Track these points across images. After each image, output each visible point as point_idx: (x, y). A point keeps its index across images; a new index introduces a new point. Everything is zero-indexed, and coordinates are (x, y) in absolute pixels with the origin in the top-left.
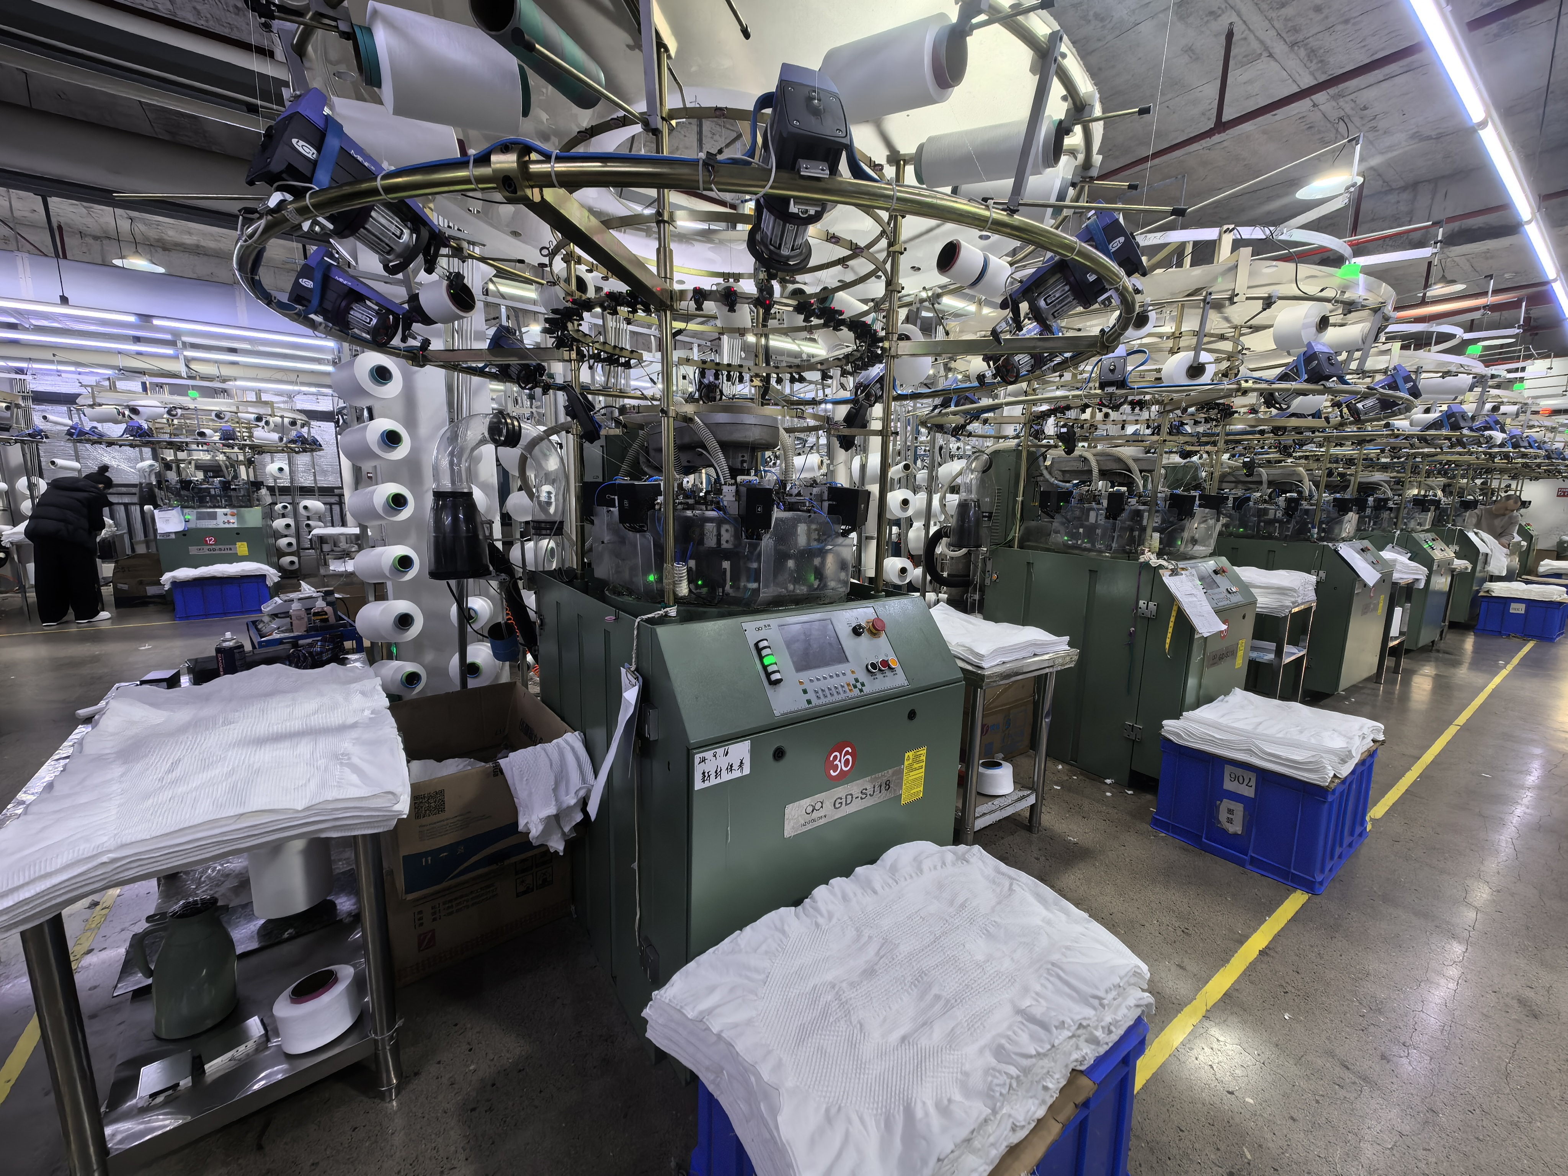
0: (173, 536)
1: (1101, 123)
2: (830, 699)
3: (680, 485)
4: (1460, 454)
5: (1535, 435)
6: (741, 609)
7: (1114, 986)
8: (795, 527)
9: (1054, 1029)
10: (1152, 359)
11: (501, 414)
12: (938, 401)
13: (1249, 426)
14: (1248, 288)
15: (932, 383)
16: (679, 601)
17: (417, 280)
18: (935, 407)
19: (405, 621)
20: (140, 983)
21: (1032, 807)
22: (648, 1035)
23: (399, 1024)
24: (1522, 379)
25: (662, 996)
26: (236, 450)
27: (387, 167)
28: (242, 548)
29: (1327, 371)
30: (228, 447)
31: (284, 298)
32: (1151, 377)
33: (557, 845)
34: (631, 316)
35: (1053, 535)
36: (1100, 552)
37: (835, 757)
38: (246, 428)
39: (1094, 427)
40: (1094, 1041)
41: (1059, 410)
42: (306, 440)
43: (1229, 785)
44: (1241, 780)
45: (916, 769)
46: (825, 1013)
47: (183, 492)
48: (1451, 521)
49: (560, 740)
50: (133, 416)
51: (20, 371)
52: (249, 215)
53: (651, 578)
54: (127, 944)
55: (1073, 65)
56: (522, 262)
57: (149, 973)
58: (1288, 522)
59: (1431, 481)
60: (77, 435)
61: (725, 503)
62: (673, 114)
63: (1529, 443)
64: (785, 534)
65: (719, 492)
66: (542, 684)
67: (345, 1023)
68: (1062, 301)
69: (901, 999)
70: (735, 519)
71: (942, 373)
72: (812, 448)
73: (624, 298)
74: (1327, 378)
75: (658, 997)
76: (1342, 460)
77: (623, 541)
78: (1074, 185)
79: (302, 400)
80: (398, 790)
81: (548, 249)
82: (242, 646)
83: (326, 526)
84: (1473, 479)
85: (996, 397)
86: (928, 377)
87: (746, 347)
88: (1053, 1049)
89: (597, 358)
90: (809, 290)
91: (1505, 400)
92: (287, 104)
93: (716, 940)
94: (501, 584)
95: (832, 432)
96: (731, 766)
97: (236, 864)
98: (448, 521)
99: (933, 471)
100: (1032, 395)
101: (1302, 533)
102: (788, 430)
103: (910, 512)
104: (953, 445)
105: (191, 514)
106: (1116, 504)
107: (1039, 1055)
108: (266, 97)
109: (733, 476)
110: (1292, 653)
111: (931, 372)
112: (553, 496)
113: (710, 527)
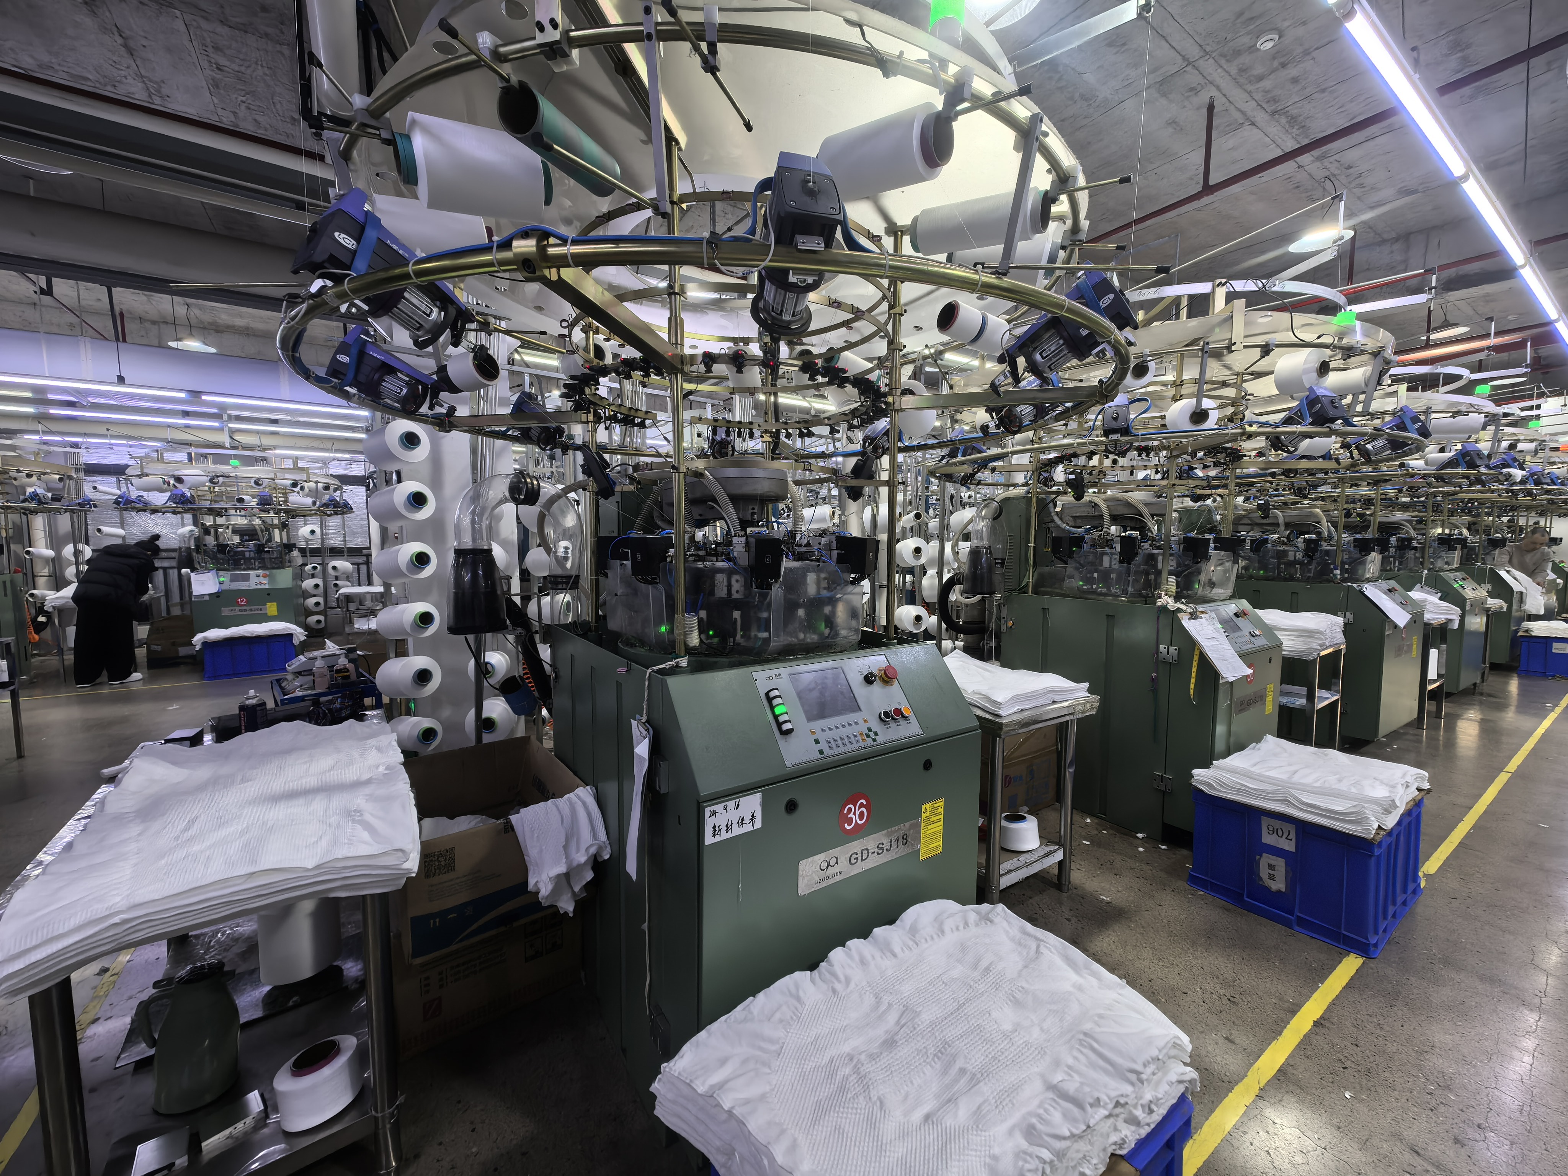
0: (207, 598)
1: (1086, 192)
2: (842, 749)
3: (692, 538)
4: (1481, 492)
5: (1556, 472)
6: (752, 658)
7: (1153, 1059)
8: (804, 577)
9: (1088, 1107)
10: (1156, 406)
11: (521, 474)
12: (945, 451)
13: (1261, 469)
14: (1245, 337)
15: (940, 435)
16: (690, 651)
17: (447, 352)
18: (943, 457)
19: (423, 676)
20: (143, 1054)
21: (1060, 863)
22: (656, 1112)
23: (401, 1100)
24: (1538, 417)
25: (671, 1069)
26: (272, 514)
27: (420, 254)
28: (272, 608)
29: (1332, 413)
30: (264, 511)
31: (322, 373)
32: (1157, 423)
33: (567, 906)
34: (646, 379)
35: (1067, 581)
36: (1116, 596)
37: (850, 810)
38: (283, 493)
39: (1102, 473)
40: (1133, 1121)
41: (1066, 458)
42: (338, 503)
43: (1267, 839)
44: (1280, 833)
45: (934, 823)
46: (842, 1089)
47: (219, 556)
48: (1480, 559)
49: (571, 795)
50: (177, 485)
51: (75, 445)
52: (293, 300)
53: (663, 629)
54: (134, 1012)
55: (1055, 142)
56: (544, 333)
57: (152, 1043)
58: (1309, 563)
59: (1454, 520)
60: (124, 504)
61: (735, 554)
62: (684, 198)
63: (1552, 480)
64: (795, 583)
65: (730, 543)
66: (556, 738)
67: (344, 1100)
68: (1058, 354)
69: (924, 1073)
70: (745, 569)
71: (949, 425)
72: (824, 499)
73: (638, 363)
74: (1333, 420)
75: (667, 1070)
76: (1360, 500)
77: (635, 592)
78: (1063, 248)
79: (337, 466)
80: (408, 847)
81: (567, 321)
82: (264, 704)
83: (353, 586)
84: (1499, 517)
85: (1004, 446)
86: (935, 429)
87: (756, 406)
88: (1089, 1131)
89: (613, 418)
90: (815, 351)
91: (1521, 438)
92: (333, 201)
93: (729, 1008)
94: (518, 639)
95: (840, 484)
96: (743, 820)
97: (246, 927)
98: (467, 577)
99: (944, 519)
100: (1038, 443)
101: (1324, 574)
102: (797, 483)
103: (923, 561)
104: (965, 494)
105: (225, 577)
106: (1129, 548)
107: (1073, 1136)
108: (313, 194)
109: (744, 529)
110: (1325, 698)
111: (938, 424)
112: (570, 551)
113: (720, 577)
